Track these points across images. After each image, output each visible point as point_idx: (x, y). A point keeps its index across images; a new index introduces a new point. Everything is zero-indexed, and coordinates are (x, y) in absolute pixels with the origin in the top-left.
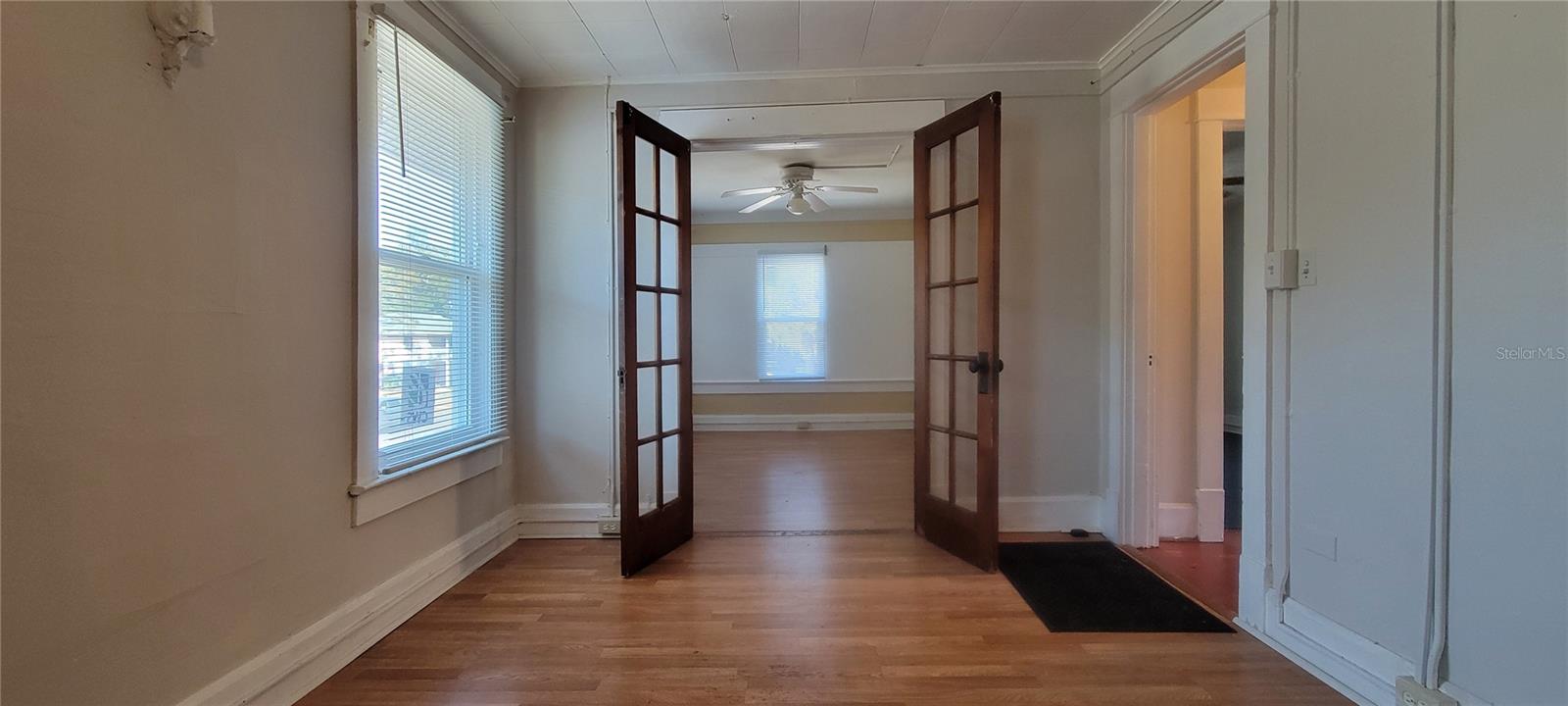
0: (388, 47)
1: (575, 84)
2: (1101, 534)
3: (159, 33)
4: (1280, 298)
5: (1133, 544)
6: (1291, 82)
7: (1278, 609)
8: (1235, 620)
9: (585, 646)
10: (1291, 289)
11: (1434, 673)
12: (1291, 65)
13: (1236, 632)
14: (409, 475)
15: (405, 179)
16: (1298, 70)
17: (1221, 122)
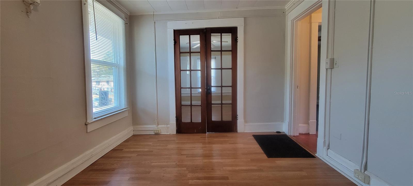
0: (91, 5)
1: (145, 14)
2: (284, 132)
3: (25, 2)
4: (329, 71)
5: (292, 135)
6: (334, 12)
7: (326, 152)
8: (316, 155)
9: (148, 162)
10: (332, 69)
11: (363, 168)
12: (334, 8)
13: (315, 158)
14: (102, 119)
15: (97, 41)
16: (335, 9)
17: (318, 23)
